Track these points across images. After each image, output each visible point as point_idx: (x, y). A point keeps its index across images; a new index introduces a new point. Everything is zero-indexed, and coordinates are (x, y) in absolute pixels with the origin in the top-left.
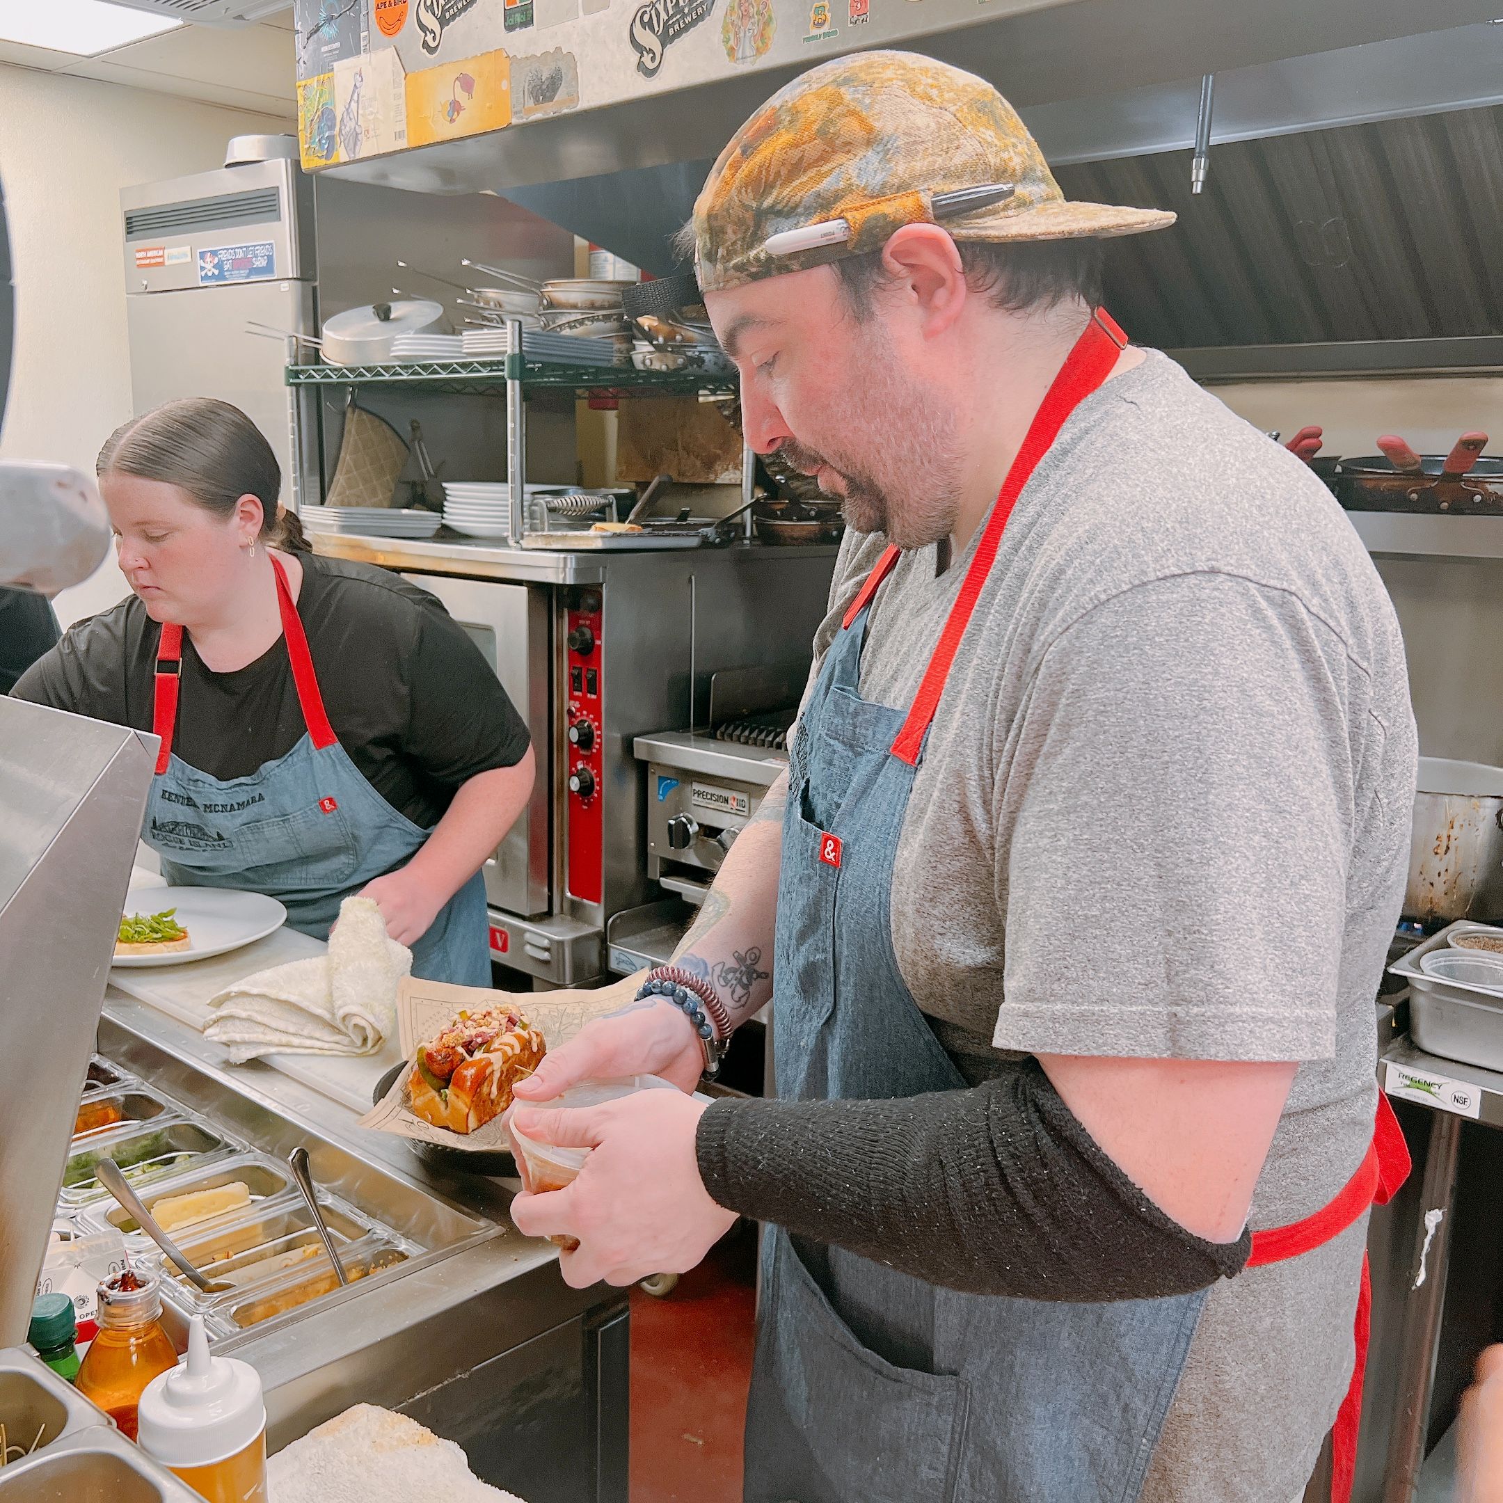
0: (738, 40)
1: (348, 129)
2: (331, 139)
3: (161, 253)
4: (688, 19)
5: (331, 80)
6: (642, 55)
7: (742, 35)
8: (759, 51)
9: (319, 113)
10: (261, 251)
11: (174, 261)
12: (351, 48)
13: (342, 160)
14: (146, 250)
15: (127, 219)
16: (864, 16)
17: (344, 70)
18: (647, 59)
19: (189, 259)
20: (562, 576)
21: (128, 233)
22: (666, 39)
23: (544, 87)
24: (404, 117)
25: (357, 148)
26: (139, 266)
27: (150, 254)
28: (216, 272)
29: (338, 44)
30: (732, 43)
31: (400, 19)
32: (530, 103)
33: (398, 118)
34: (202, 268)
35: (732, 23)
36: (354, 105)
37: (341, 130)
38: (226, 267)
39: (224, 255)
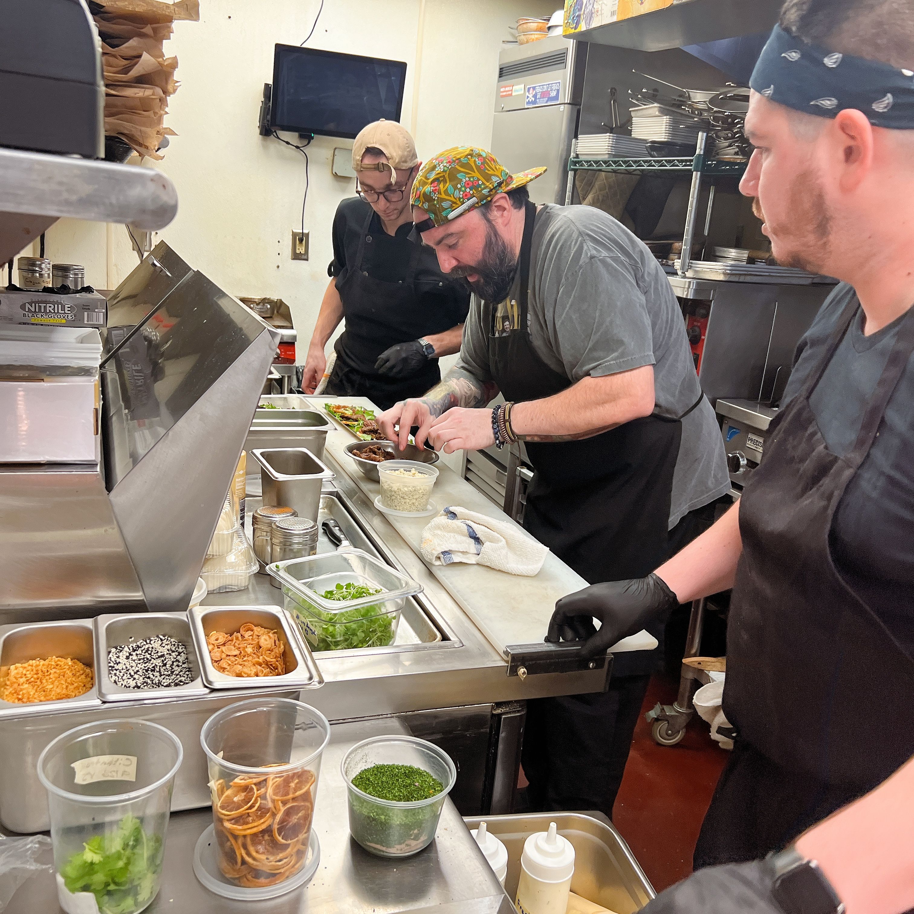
1: (588, 10)
2: (579, 16)
3: (511, 88)
9: (575, 1)
10: (555, 87)
11: (516, 93)
13: (583, 30)
14: (505, 87)
15: (500, 69)
19: (522, 92)
20: (685, 293)
21: (500, 77)
25: (591, 22)
26: (502, 96)
27: (507, 89)
28: (534, 99)
33: (614, 3)
34: (528, 97)
37: (584, 10)
38: (538, 96)
39: (538, 90)
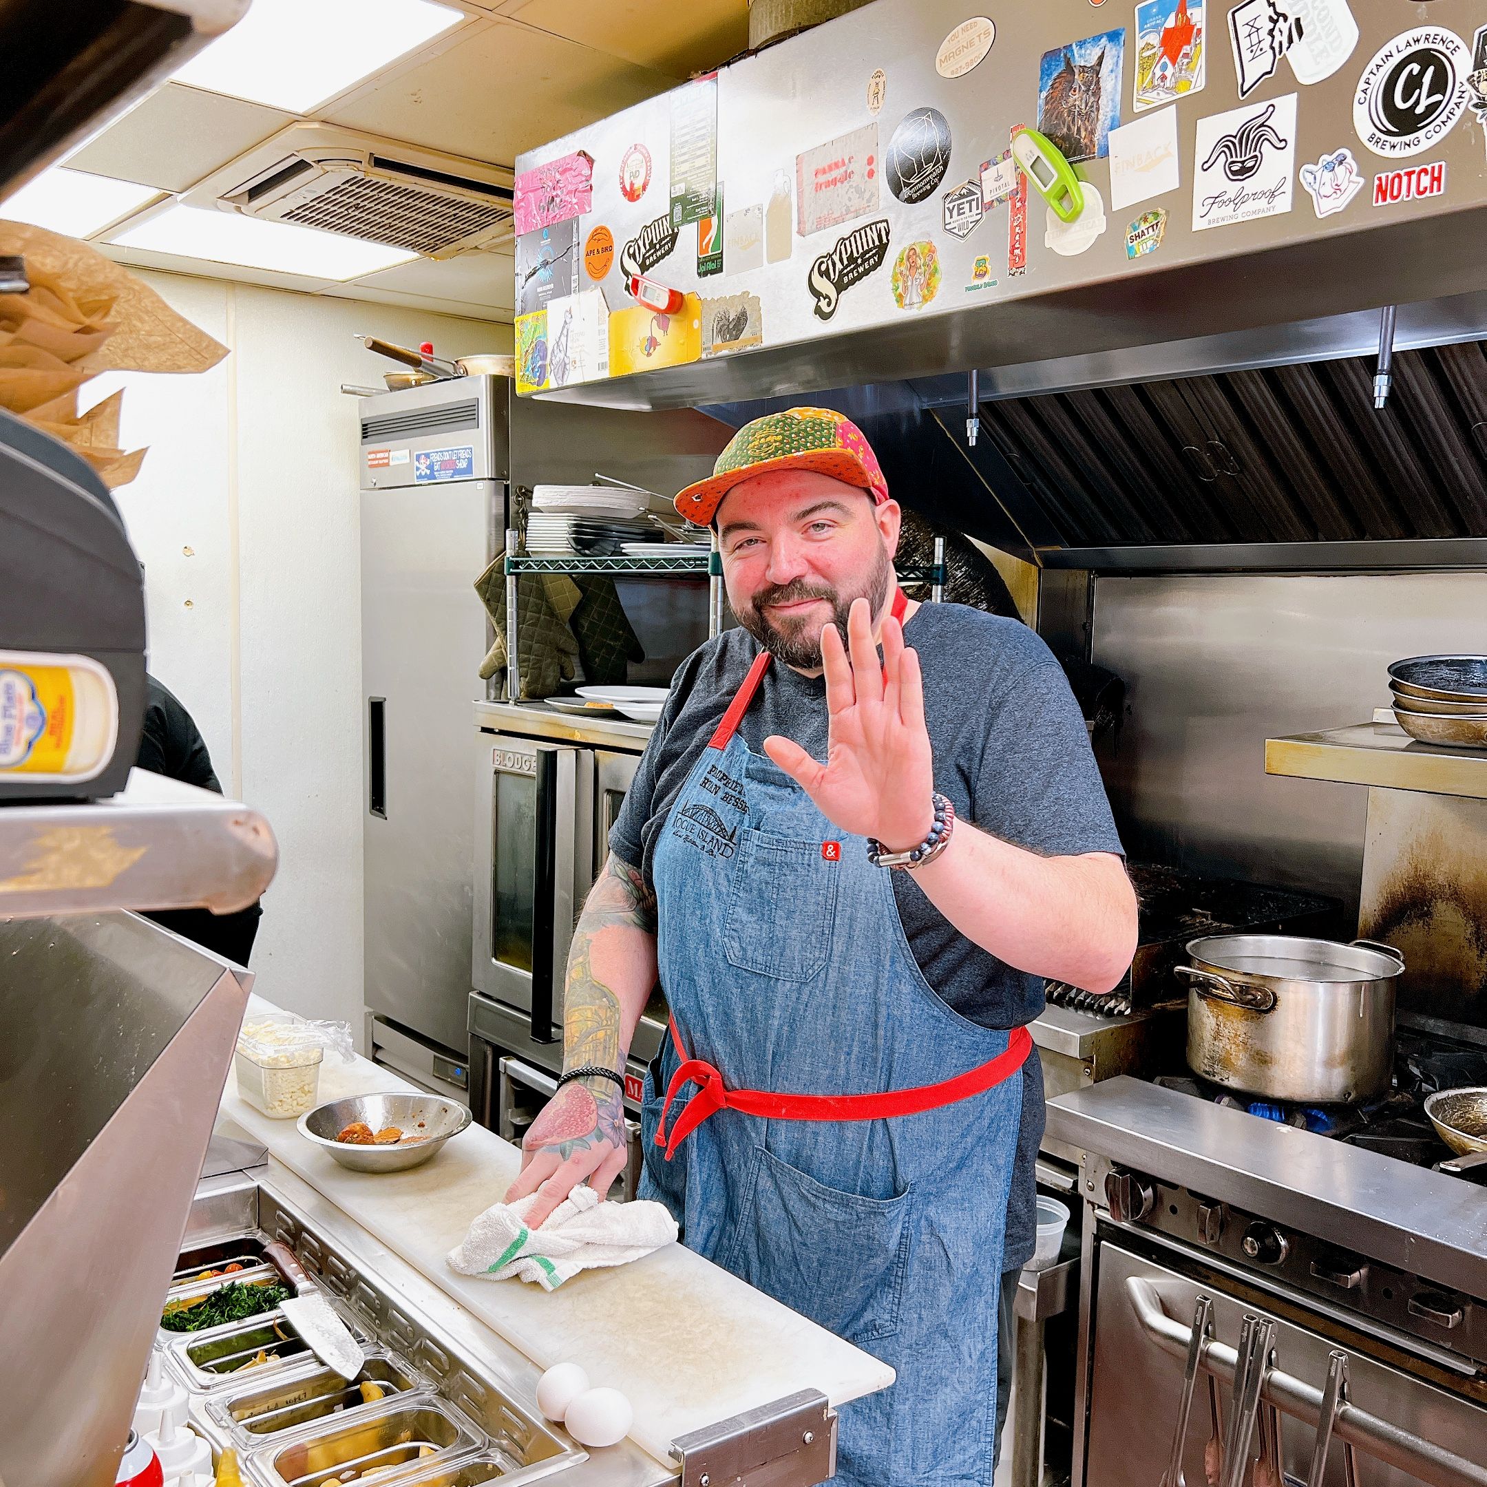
0: (906, 288)
1: (557, 359)
2: (543, 367)
3: (386, 455)
4: (861, 269)
5: (545, 316)
6: (819, 300)
7: (909, 283)
8: (925, 299)
9: (533, 345)
10: (463, 455)
11: (397, 462)
12: (562, 289)
13: (551, 387)
14: (376, 452)
15: (364, 425)
16: (1022, 269)
17: (556, 307)
18: (823, 303)
19: (408, 461)
21: (364, 437)
22: (840, 287)
23: (731, 327)
24: (606, 350)
25: (565, 377)
26: (371, 466)
27: (379, 456)
28: (428, 472)
29: (552, 286)
30: (900, 290)
31: (606, 266)
32: (718, 341)
33: (602, 352)
34: (418, 469)
35: (901, 273)
36: (563, 339)
37: (551, 360)
38: (436, 468)
39: (435, 458)
